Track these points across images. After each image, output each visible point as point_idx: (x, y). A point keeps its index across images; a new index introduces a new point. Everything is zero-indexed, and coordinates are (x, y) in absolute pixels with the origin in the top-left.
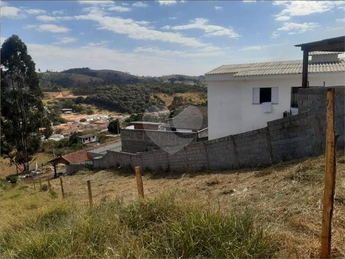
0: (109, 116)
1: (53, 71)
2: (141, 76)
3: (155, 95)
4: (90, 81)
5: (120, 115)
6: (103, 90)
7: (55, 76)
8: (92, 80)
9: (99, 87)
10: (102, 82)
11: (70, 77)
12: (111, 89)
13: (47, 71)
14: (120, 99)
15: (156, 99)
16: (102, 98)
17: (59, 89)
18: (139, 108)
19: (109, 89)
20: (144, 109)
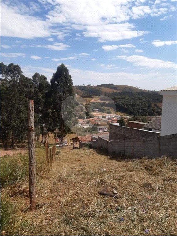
0: (120, 116)
1: (91, 85)
2: (148, 90)
3: (156, 104)
4: (112, 92)
5: (128, 116)
6: (119, 98)
7: (92, 88)
8: (113, 92)
9: (117, 97)
10: (119, 93)
11: (100, 90)
12: (125, 98)
13: (88, 85)
14: (130, 105)
15: (156, 107)
16: (118, 104)
17: (93, 96)
18: (142, 112)
19: (123, 98)
20: (145, 113)
